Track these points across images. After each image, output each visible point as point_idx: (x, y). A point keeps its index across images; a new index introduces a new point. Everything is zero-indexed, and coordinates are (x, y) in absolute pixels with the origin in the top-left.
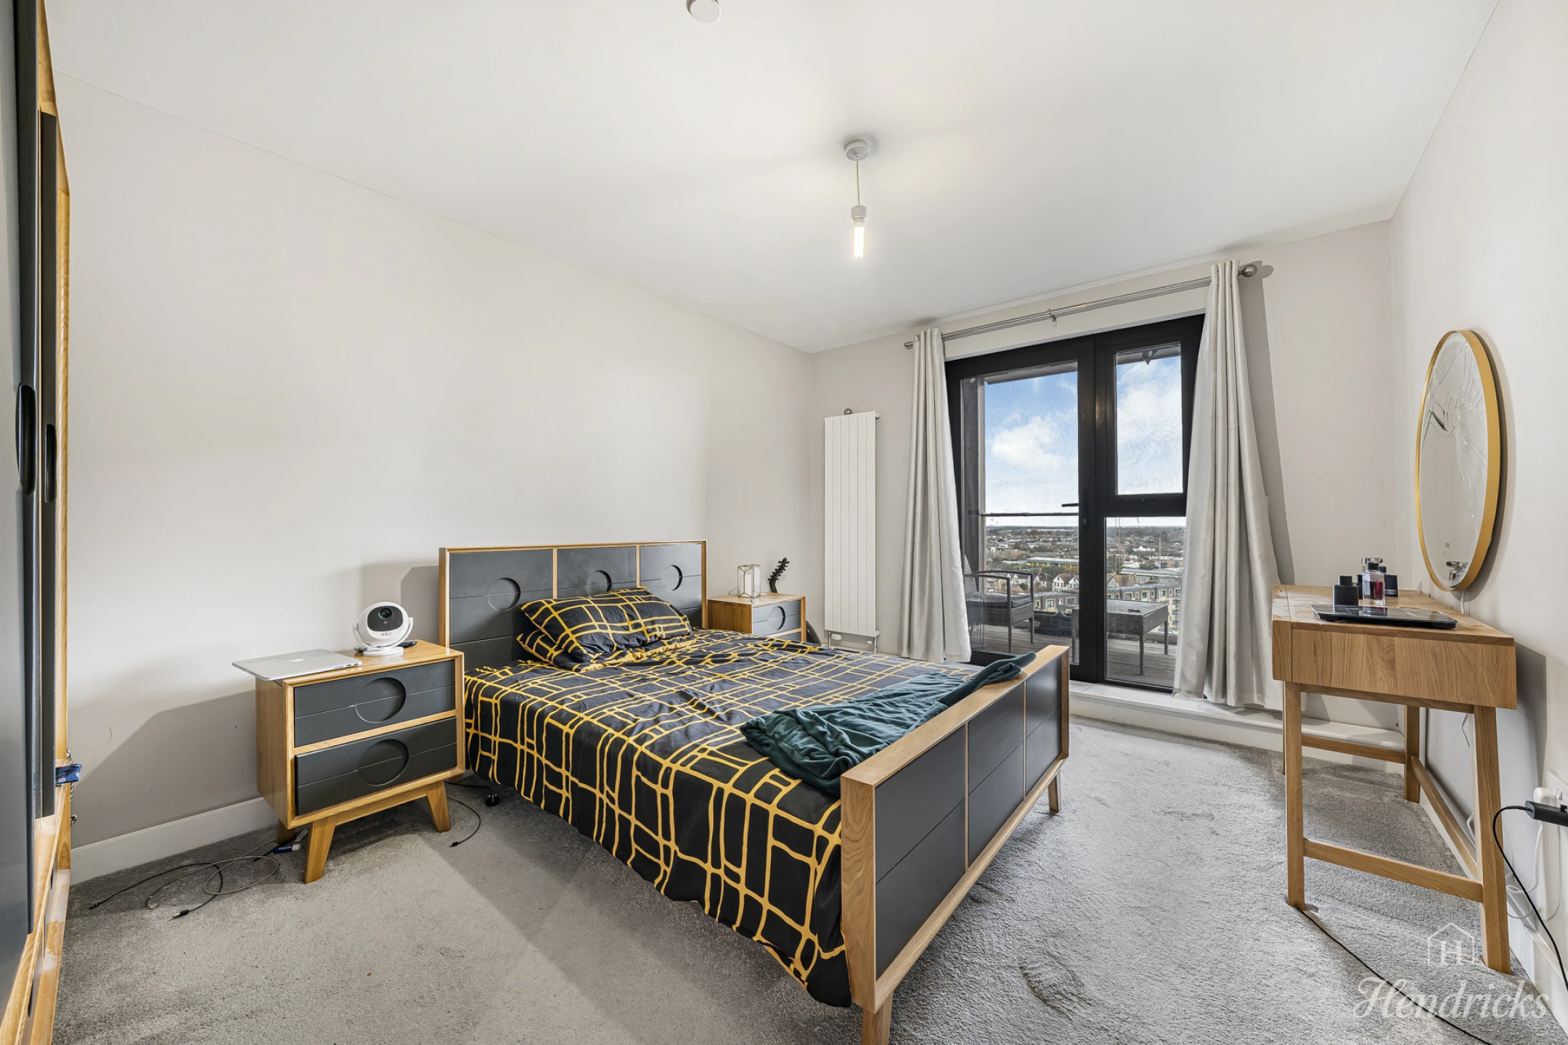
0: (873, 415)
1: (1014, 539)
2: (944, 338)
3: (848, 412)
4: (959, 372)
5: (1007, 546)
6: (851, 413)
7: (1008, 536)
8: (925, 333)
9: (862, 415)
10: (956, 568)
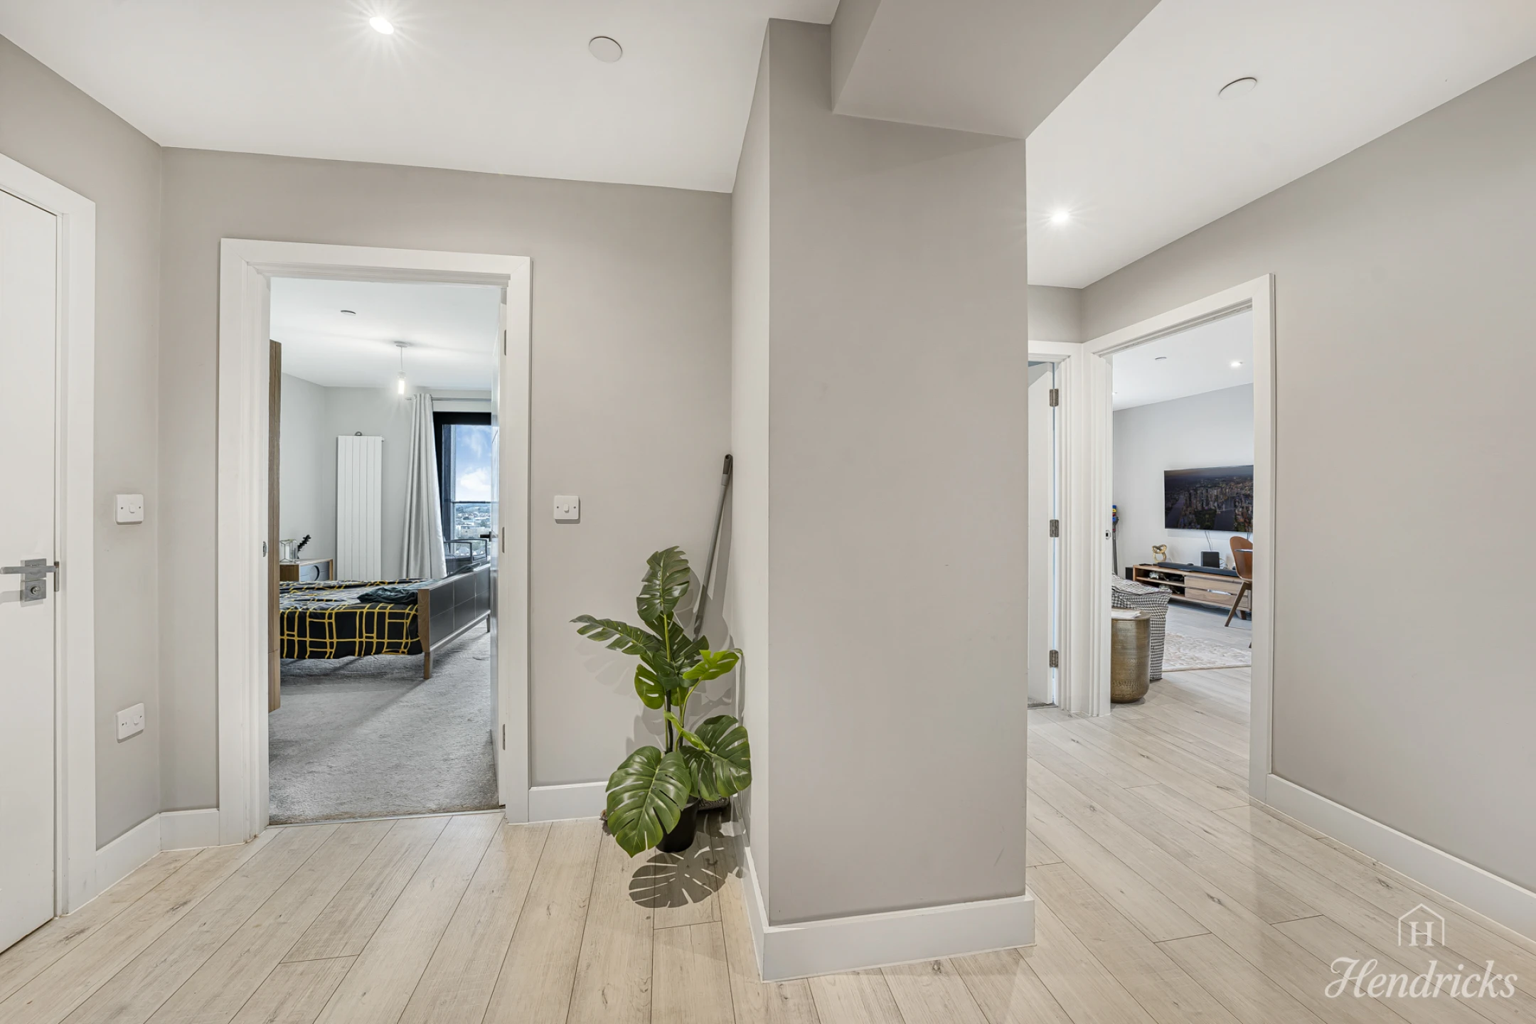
0: (379, 439)
1: (481, 516)
2: (432, 399)
3: (359, 434)
4: (443, 420)
5: (473, 524)
6: (361, 435)
7: (474, 514)
8: (420, 395)
9: (371, 438)
10: (440, 536)
